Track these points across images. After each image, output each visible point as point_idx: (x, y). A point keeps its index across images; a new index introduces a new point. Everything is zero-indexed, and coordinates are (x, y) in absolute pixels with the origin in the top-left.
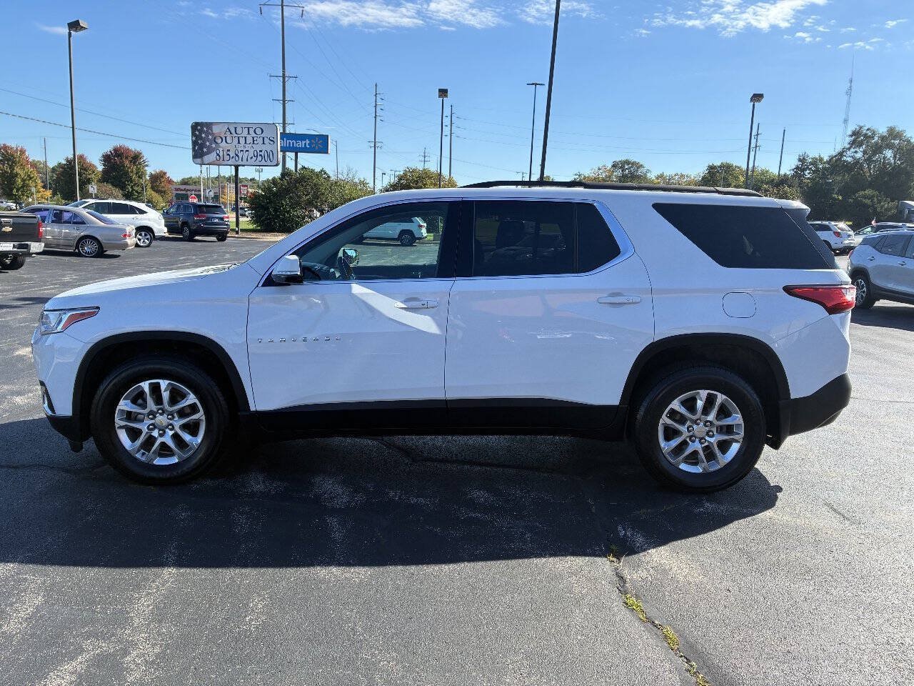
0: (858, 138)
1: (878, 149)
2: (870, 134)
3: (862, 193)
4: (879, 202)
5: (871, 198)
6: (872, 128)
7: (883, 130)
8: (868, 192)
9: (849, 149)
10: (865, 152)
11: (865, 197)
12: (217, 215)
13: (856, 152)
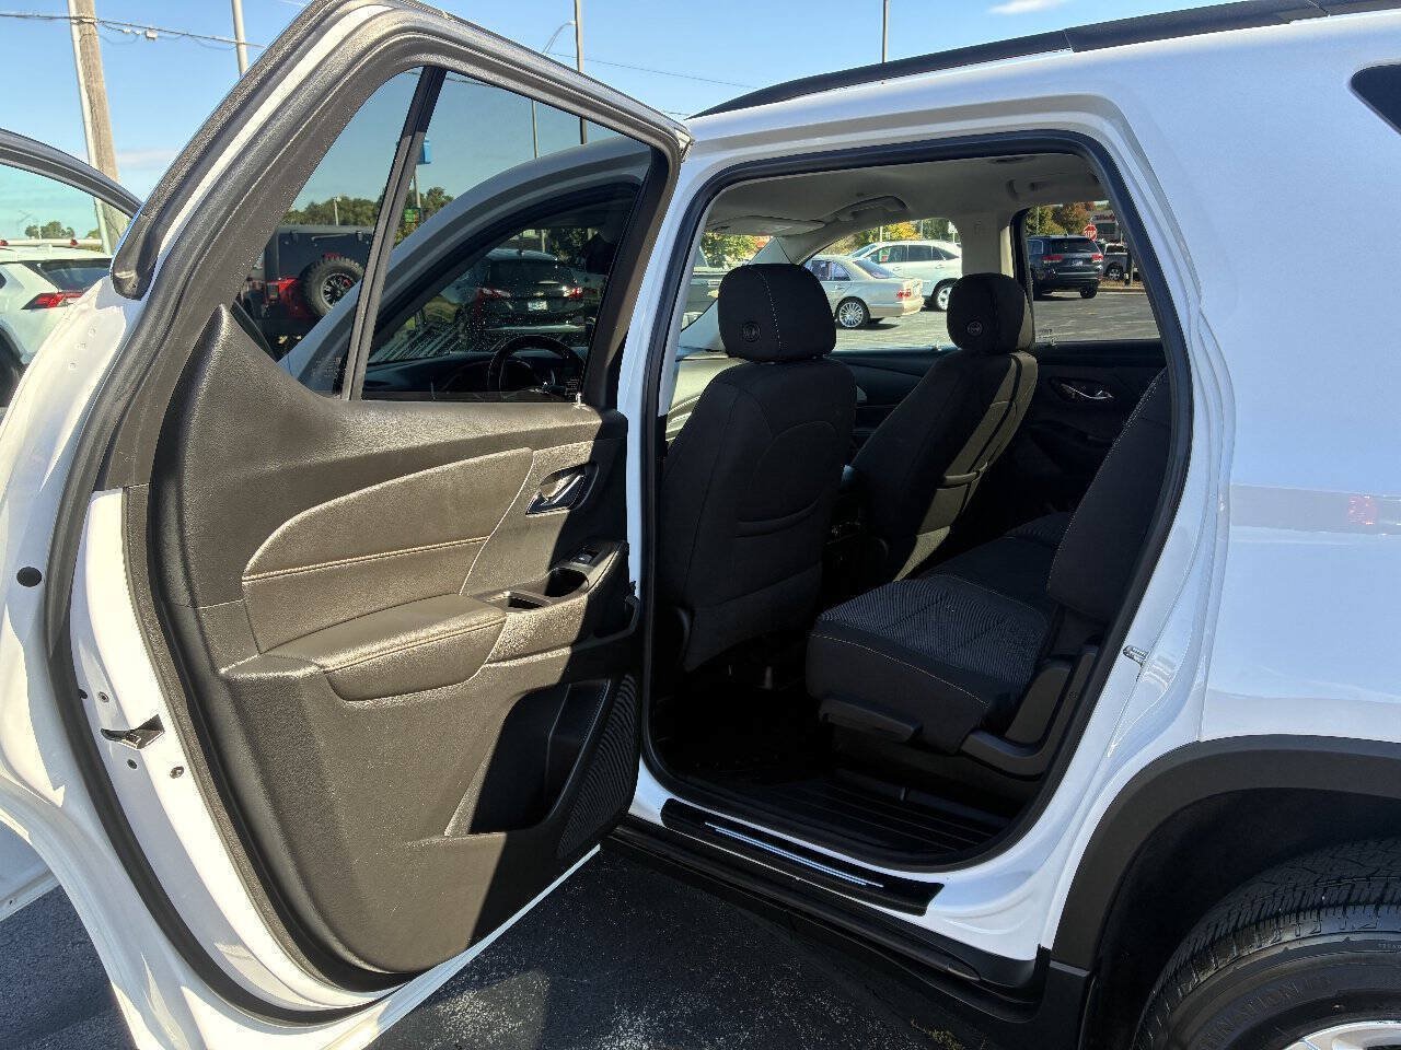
12: (1081, 255)
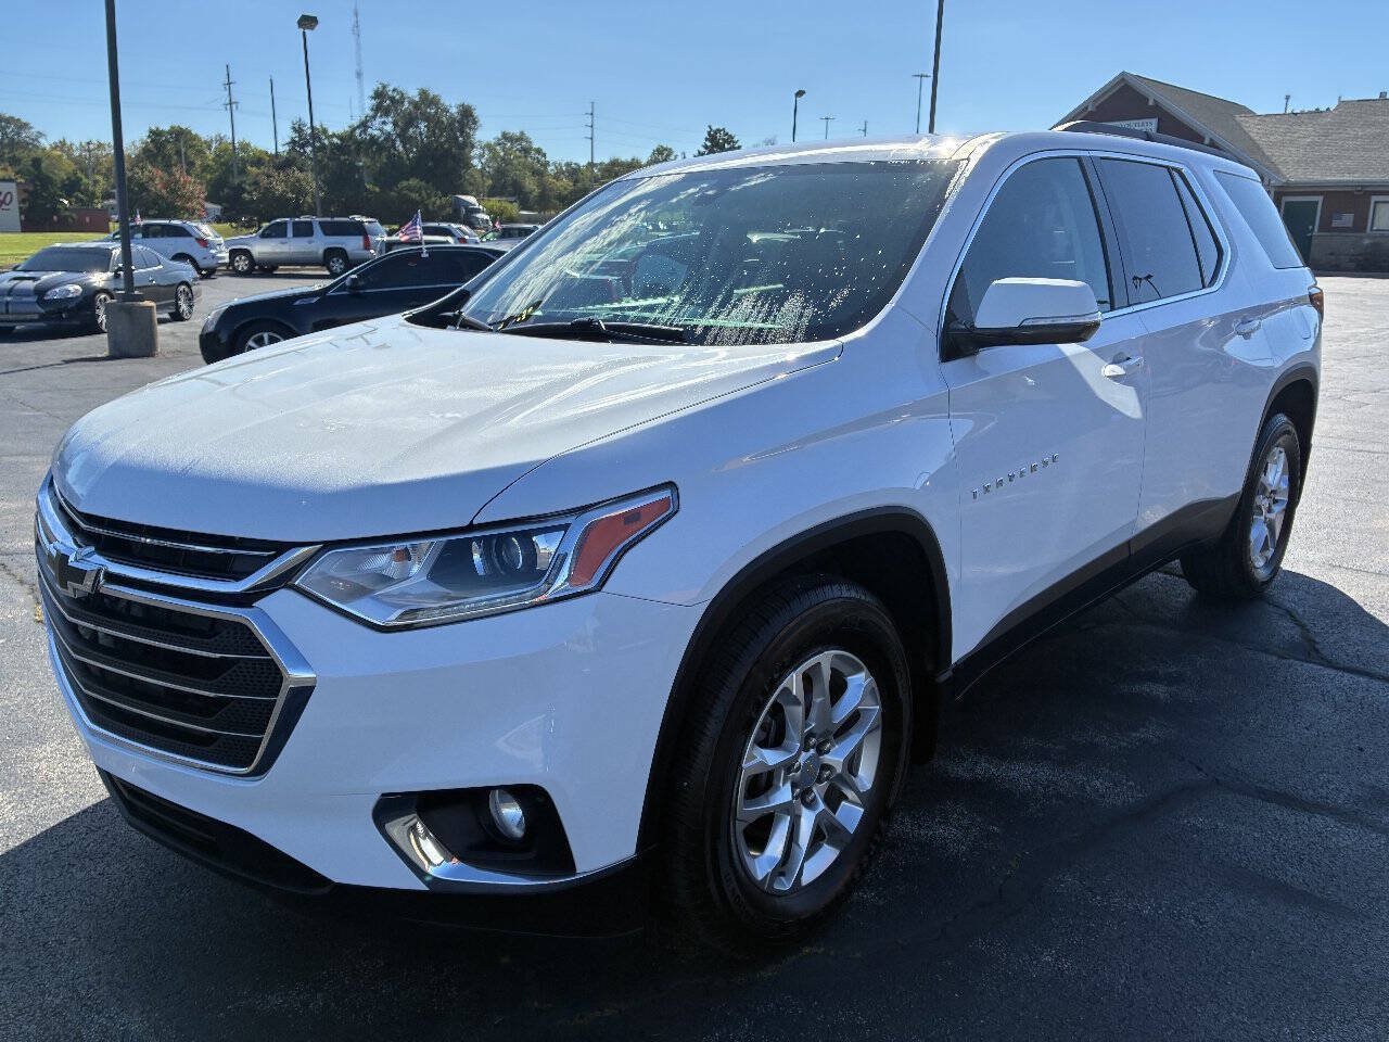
0: (384, 101)
1: (410, 121)
2: (397, 97)
3: (405, 183)
4: (429, 197)
5: (419, 191)
6: (400, 89)
7: (413, 93)
8: (413, 182)
9: (374, 117)
10: (395, 124)
11: (410, 189)
13: (384, 123)
